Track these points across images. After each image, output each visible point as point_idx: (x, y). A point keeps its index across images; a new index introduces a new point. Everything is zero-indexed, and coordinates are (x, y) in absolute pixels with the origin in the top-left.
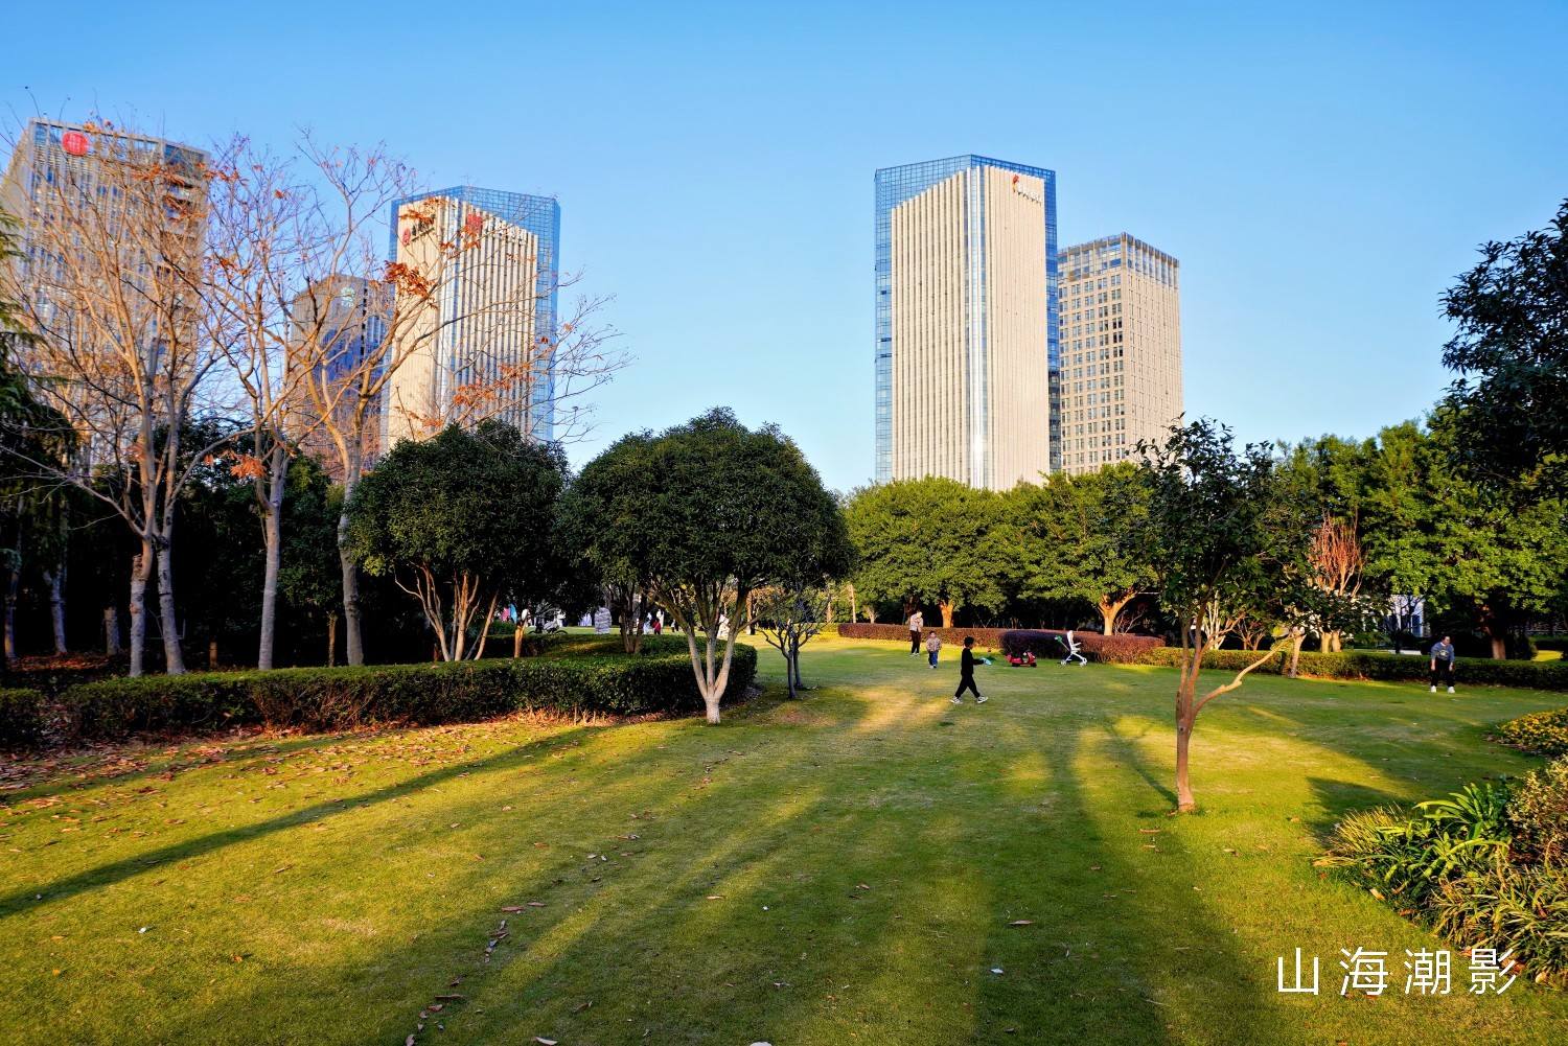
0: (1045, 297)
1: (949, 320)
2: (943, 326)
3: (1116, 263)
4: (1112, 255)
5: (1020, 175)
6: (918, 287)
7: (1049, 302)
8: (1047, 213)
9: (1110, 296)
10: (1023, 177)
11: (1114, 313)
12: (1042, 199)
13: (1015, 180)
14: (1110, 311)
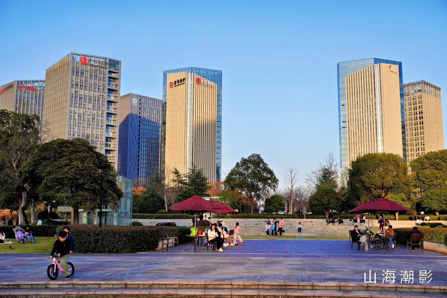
0: (400, 106)
1: (369, 116)
2: (367, 118)
3: (420, 91)
4: (418, 88)
5: (391, 65)
6: (356, 104)
7: (401, 108)
8: (399, 77)
9: (418, 103)
10: (392, 65)
11: (419, 109)
12: (398, 73)
13: (390, 67)
14: (418, 108)
